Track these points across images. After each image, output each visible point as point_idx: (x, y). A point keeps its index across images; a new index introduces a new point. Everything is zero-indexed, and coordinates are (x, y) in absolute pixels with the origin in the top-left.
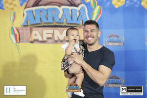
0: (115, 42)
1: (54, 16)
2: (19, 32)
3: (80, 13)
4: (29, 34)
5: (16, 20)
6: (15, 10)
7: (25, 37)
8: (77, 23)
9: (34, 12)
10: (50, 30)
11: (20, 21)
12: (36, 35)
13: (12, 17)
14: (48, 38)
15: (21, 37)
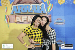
1: (27, 9)
2: (9, 17)
3: (41, 7)
4: (14, 18)
5: (8, 11)
6: (7, 6)
7: (12, 20)
8: (40, 13)
9: (17, 7)
10: (26, 17)
11: (10, 12)
12: (18, 19)
13: (6, 10)
14: (25, 21)
15: (10, 20)
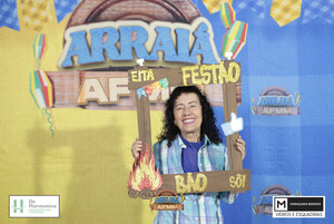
0: (278, 106)
1: (135, 45)
3: (196, 38)
5: (48, 53)
7: (66, 94)
8: (189, 61)
9: (89, 36)
10: (126, 78)
11: (55, 57)
12: (92, 89)
15: (57, 94)
